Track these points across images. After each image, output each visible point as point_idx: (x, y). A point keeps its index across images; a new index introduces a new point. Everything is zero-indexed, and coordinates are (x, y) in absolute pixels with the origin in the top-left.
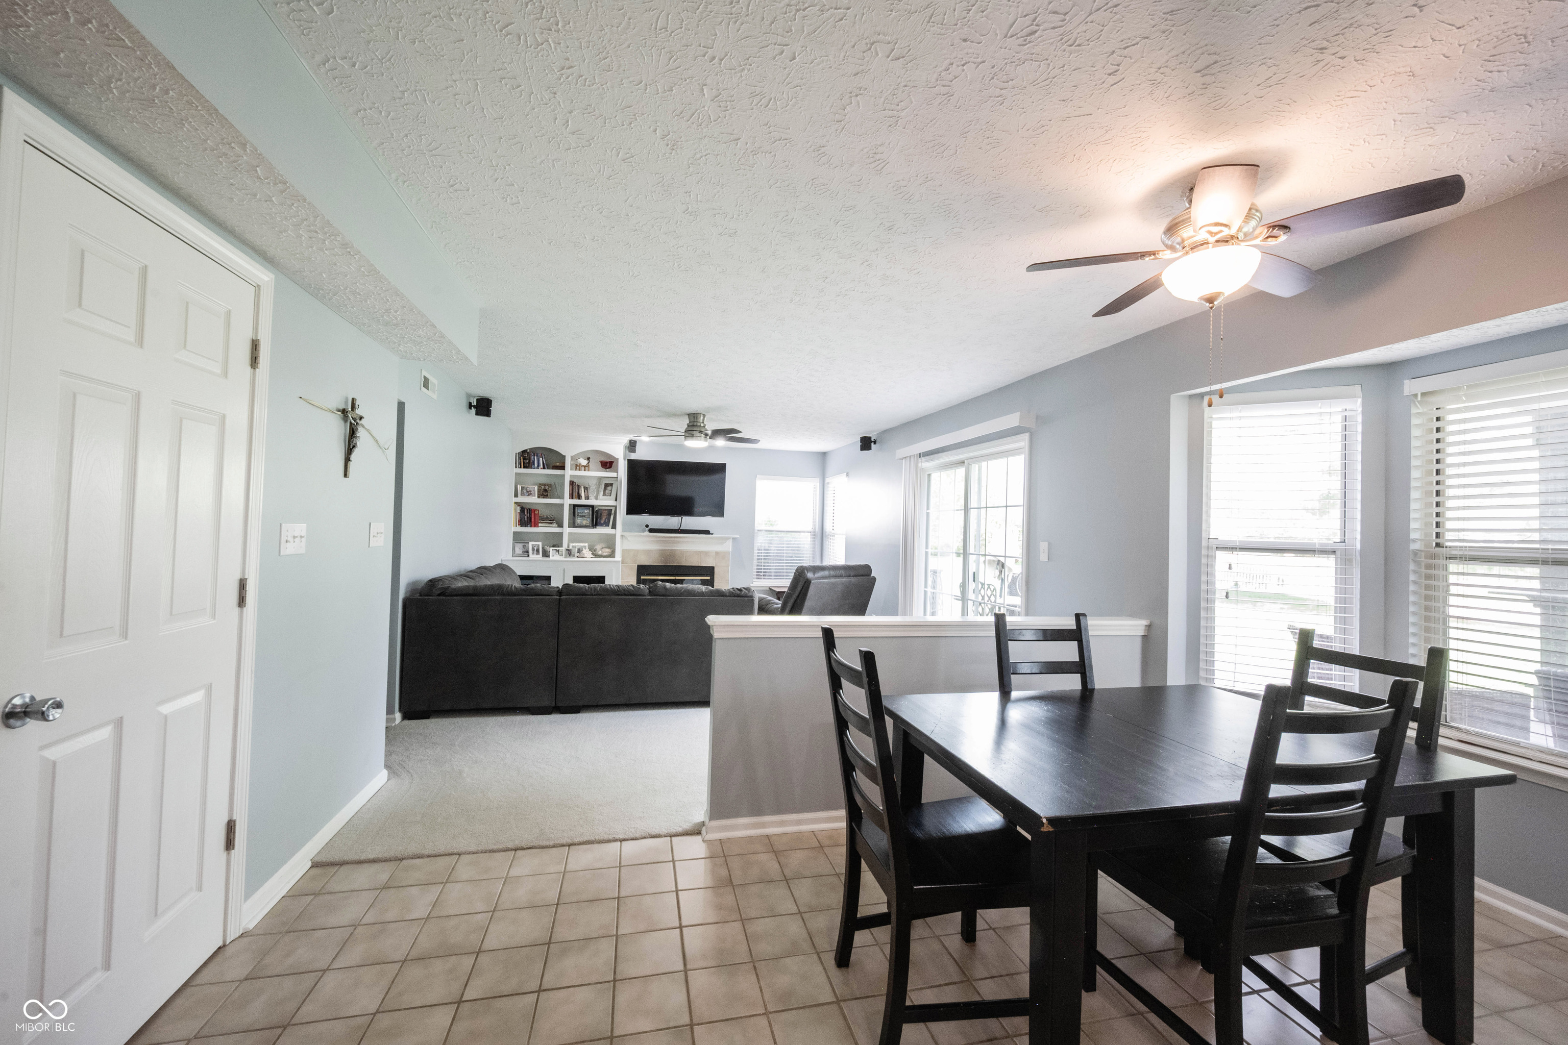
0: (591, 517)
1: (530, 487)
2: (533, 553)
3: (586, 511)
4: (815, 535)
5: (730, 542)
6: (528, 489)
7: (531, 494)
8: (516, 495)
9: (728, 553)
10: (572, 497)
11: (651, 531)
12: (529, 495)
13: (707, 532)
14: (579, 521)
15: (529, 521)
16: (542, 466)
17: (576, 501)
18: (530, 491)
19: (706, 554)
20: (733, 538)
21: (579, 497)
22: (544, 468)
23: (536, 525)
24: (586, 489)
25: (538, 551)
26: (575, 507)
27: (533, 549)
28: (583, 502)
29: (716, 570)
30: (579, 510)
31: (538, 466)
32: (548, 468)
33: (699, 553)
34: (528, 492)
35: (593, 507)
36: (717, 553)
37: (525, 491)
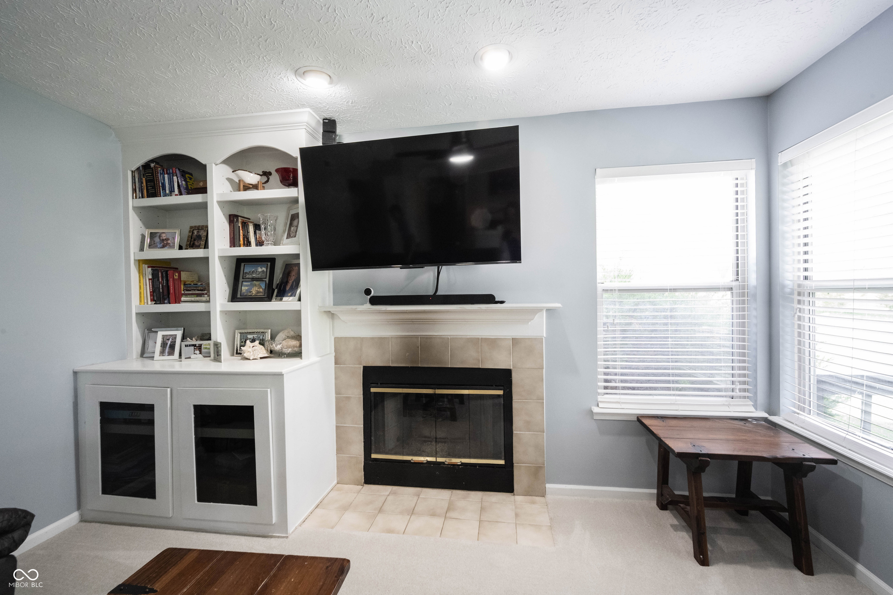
0: (267, 280)
1: (165, 232)
2: (162, 353)
3: (260, 270)
4: (743, 295)
5: (542, 319)
6: (164, 236)
7: (168, 244)
8: (142, 249)
9: (539, 340)
10: (234, 243)
11: (376, 301)
12: (163, 247)
13: (489, 299)
14: (244, 288)
15: (166, 292)
16: (176, 191)
17: (242, 251)
18: (167, 239)
19: (493, 342)
20: (549, 310)
21: (248, 244)
22: (181, 194)
23: (177, 301)
24: (257, 227)
25: (172, 347)
26: (240, 261)
27: (164, 345)
28: (253, 251)
29: (515, 377)
30: (247, 269)
31: (172, 191)
32: (189, 193)
33: (476, 342)
34: (163, 240)
35: (270, 260)
36: (515, 341)
37: (157, 240)
